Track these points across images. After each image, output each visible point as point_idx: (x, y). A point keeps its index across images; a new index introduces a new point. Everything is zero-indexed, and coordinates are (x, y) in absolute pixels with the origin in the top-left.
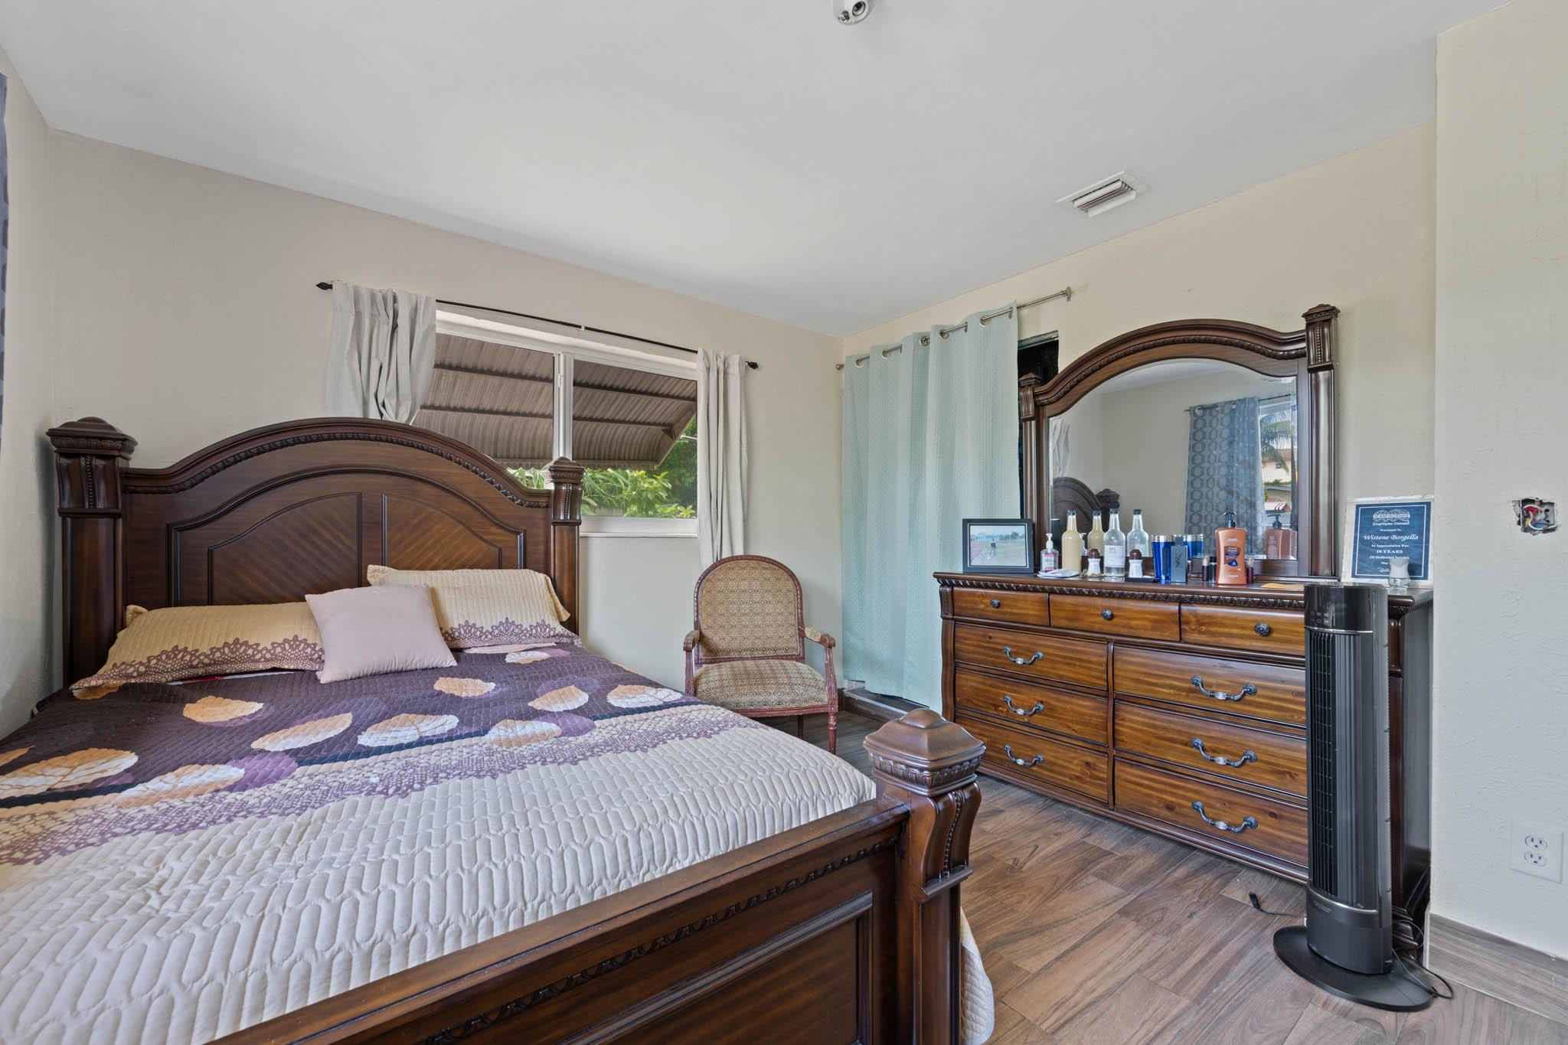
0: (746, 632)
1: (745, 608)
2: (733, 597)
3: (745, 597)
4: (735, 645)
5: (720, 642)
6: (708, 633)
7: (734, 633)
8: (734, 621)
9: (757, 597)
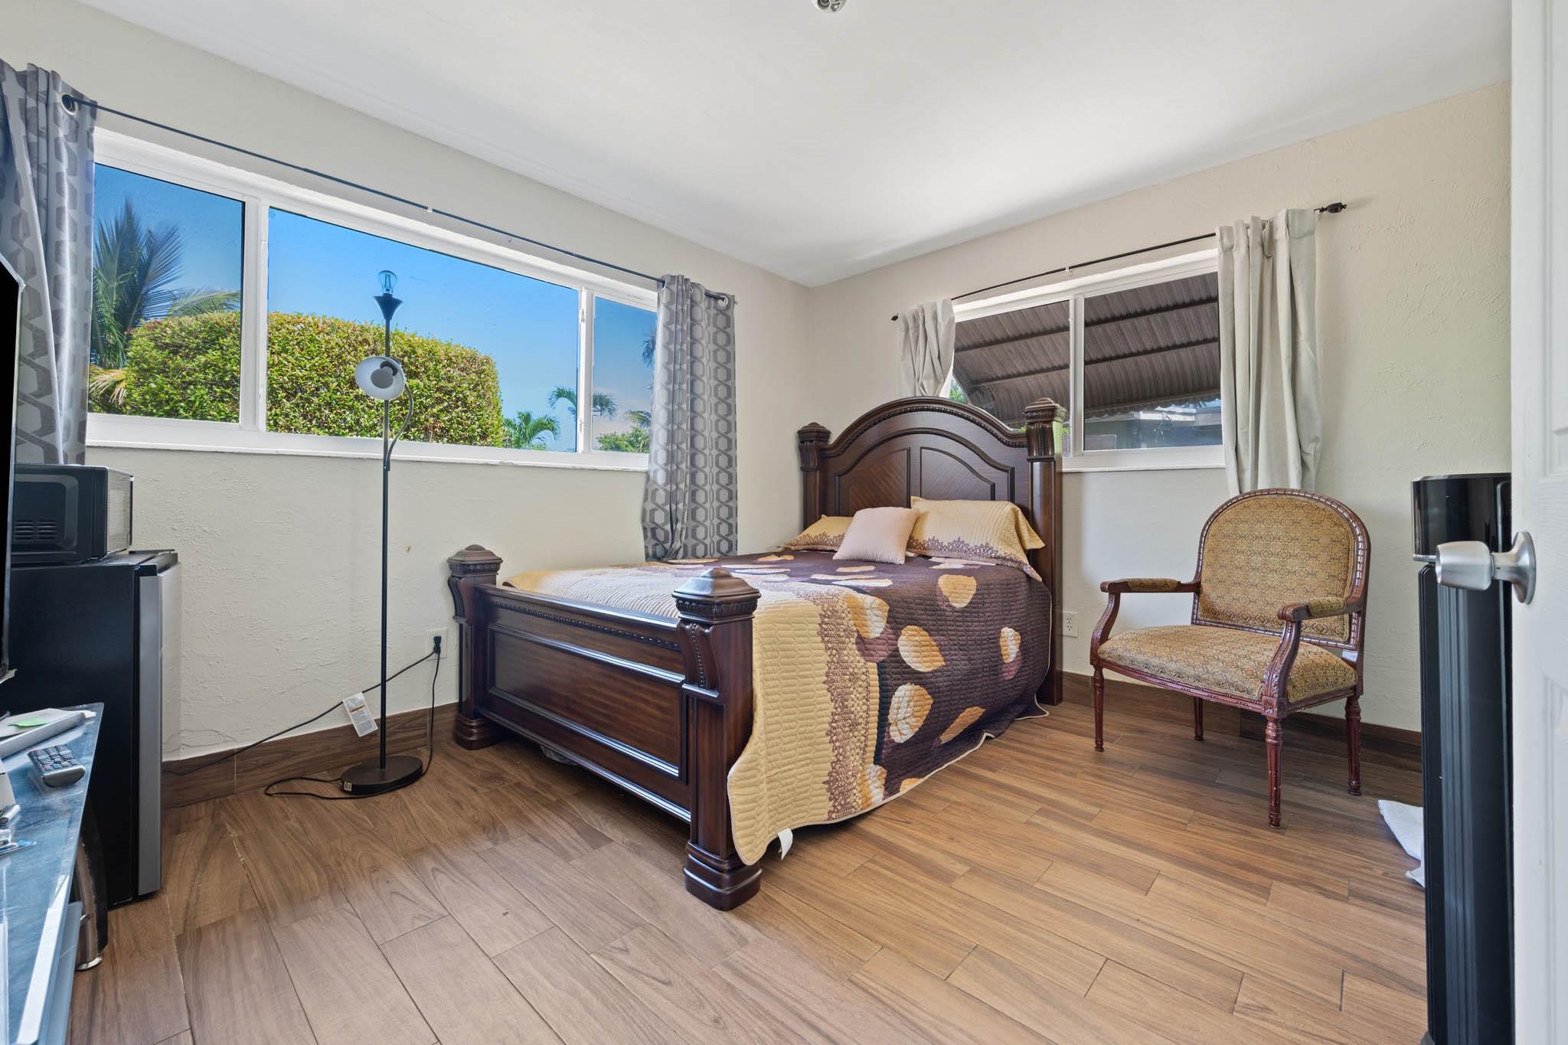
0: (1254, 594)
1: (1257, 560)
2: (1242, 545)
3: (1258, 546)
4: (1236, 608)
5: (1218, 601)
6: (1206, 587)
7: (1237, 592)
8: (1238, 575)
9: (1277, 547)
